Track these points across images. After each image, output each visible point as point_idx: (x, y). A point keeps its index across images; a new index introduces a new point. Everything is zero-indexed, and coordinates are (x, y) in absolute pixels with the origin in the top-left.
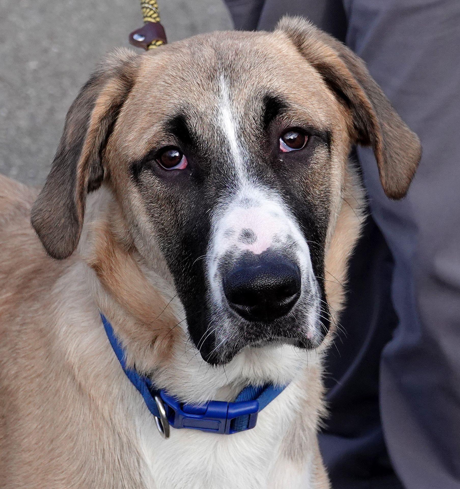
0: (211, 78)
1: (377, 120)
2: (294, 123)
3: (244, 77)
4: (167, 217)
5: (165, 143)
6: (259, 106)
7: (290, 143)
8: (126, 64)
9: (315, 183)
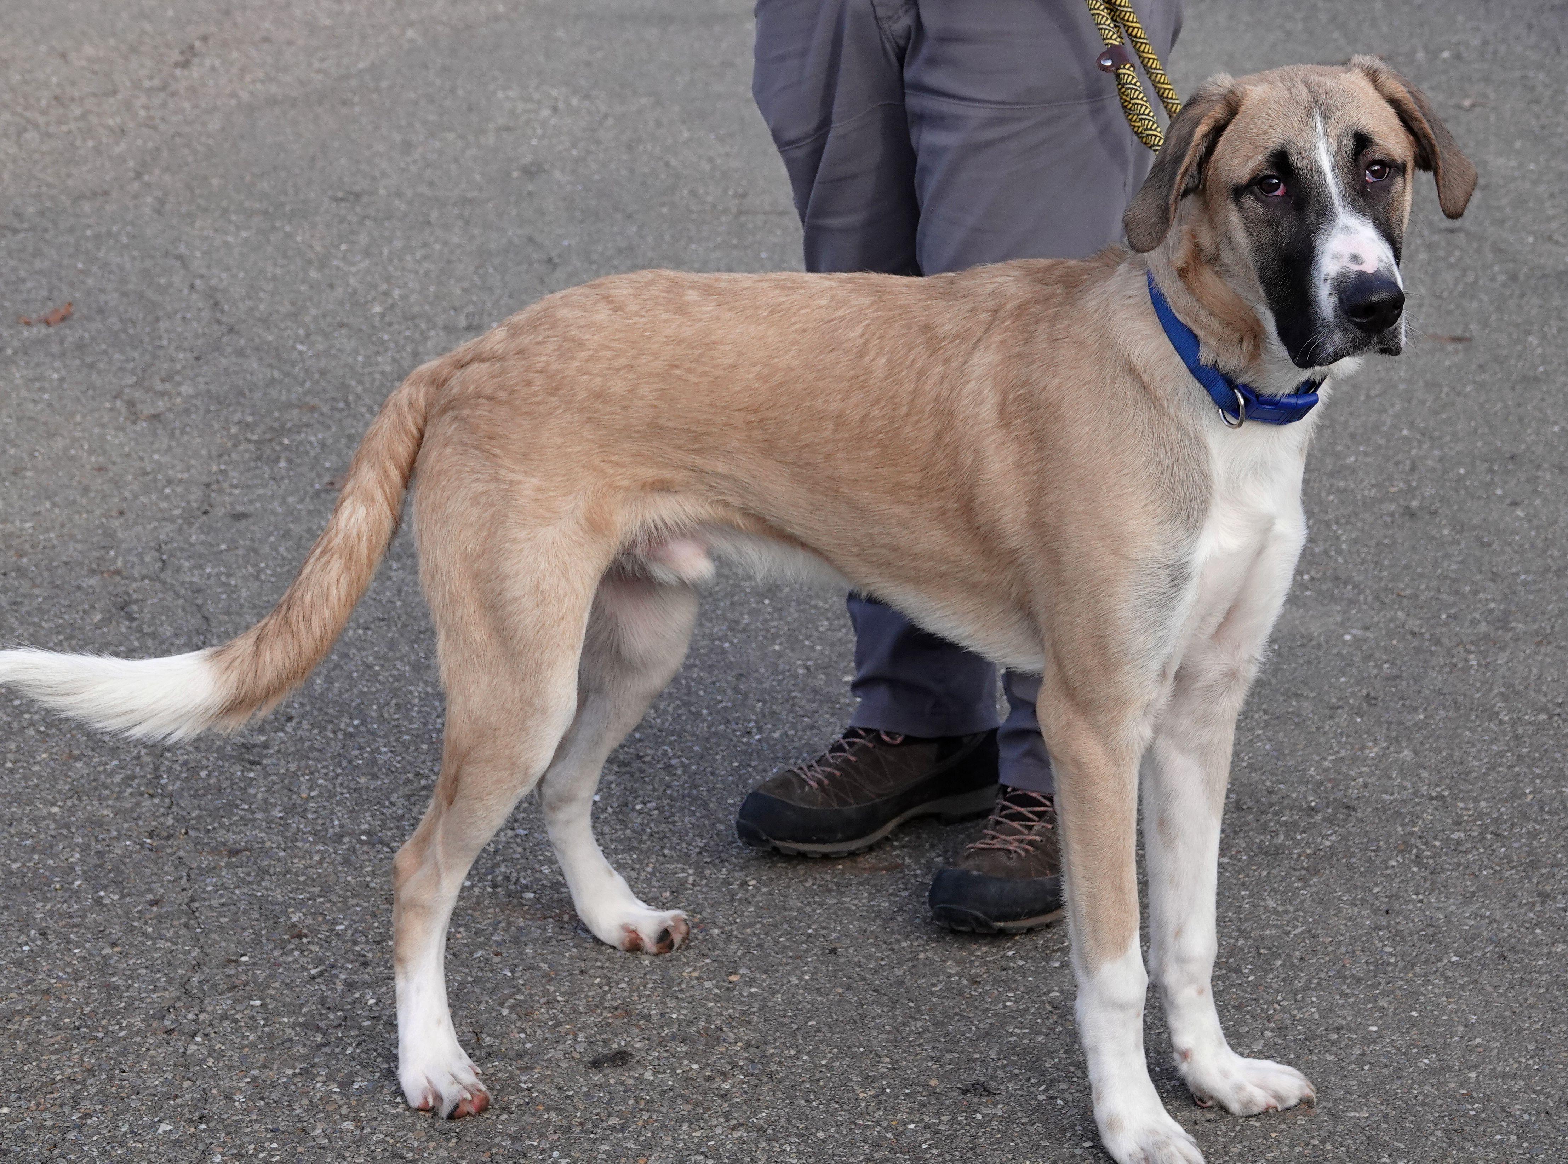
0: (1310, 115)
1: (1438, 148)
2: (1378, 156)
3: (1337, 115)
4: (1266, 237)
5: (1268, 172)
6: (1350, 141)
7: (1373, 173)
8: (1232, 92)
9: (1394, 209)
